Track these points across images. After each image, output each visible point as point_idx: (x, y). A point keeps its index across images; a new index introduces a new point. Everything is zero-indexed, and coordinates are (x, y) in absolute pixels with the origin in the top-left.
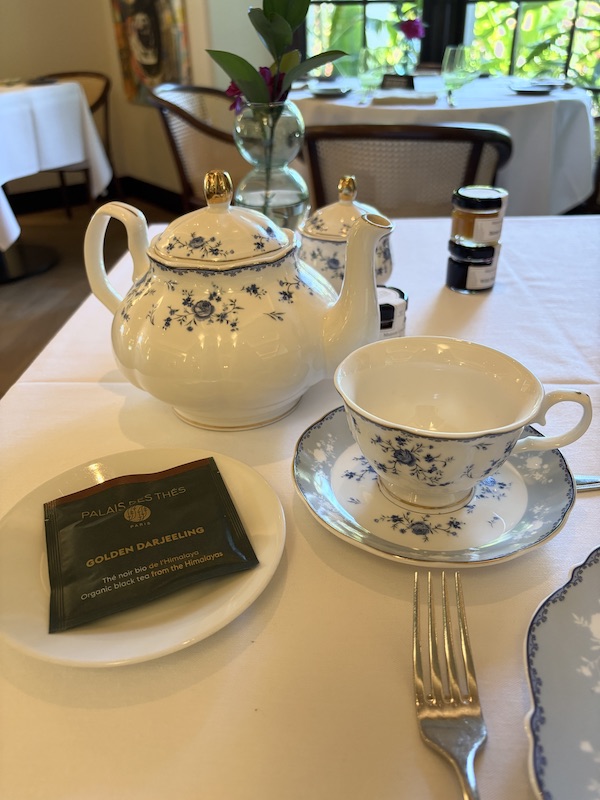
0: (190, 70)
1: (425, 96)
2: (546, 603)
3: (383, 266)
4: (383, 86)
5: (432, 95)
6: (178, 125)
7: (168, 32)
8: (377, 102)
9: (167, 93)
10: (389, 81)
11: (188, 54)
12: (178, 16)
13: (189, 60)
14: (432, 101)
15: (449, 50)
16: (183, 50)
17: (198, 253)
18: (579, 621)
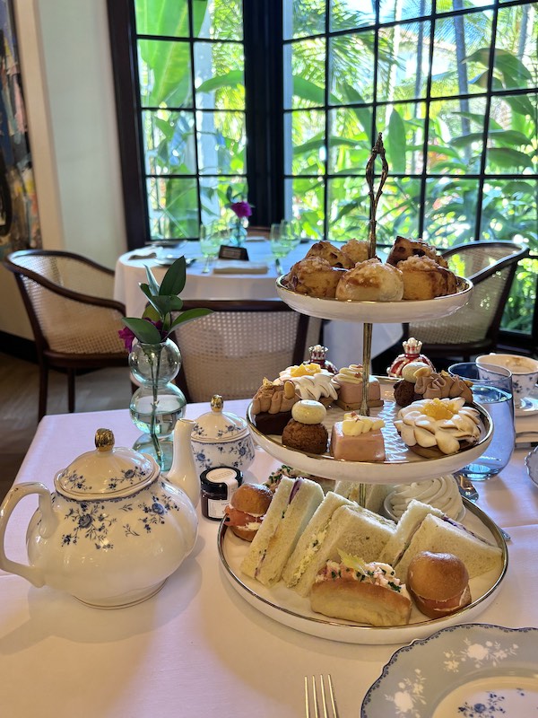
0: (39, 232)
1: (258, 266)
2: (370, 691)
3: (239, 461)
4: (221, 256)
5: (263, 266)
6: (34, 289)
7: (18, 199)
8: (217, 272)
9: (22, 259)
10: (225, 253)
11: (38, 218)
12: (28, 187)
13: (39, 224)
14: (264, 271)
15: (273, 226)
16: (33, 215)
17: (135, 479)
18: (388, 698)
